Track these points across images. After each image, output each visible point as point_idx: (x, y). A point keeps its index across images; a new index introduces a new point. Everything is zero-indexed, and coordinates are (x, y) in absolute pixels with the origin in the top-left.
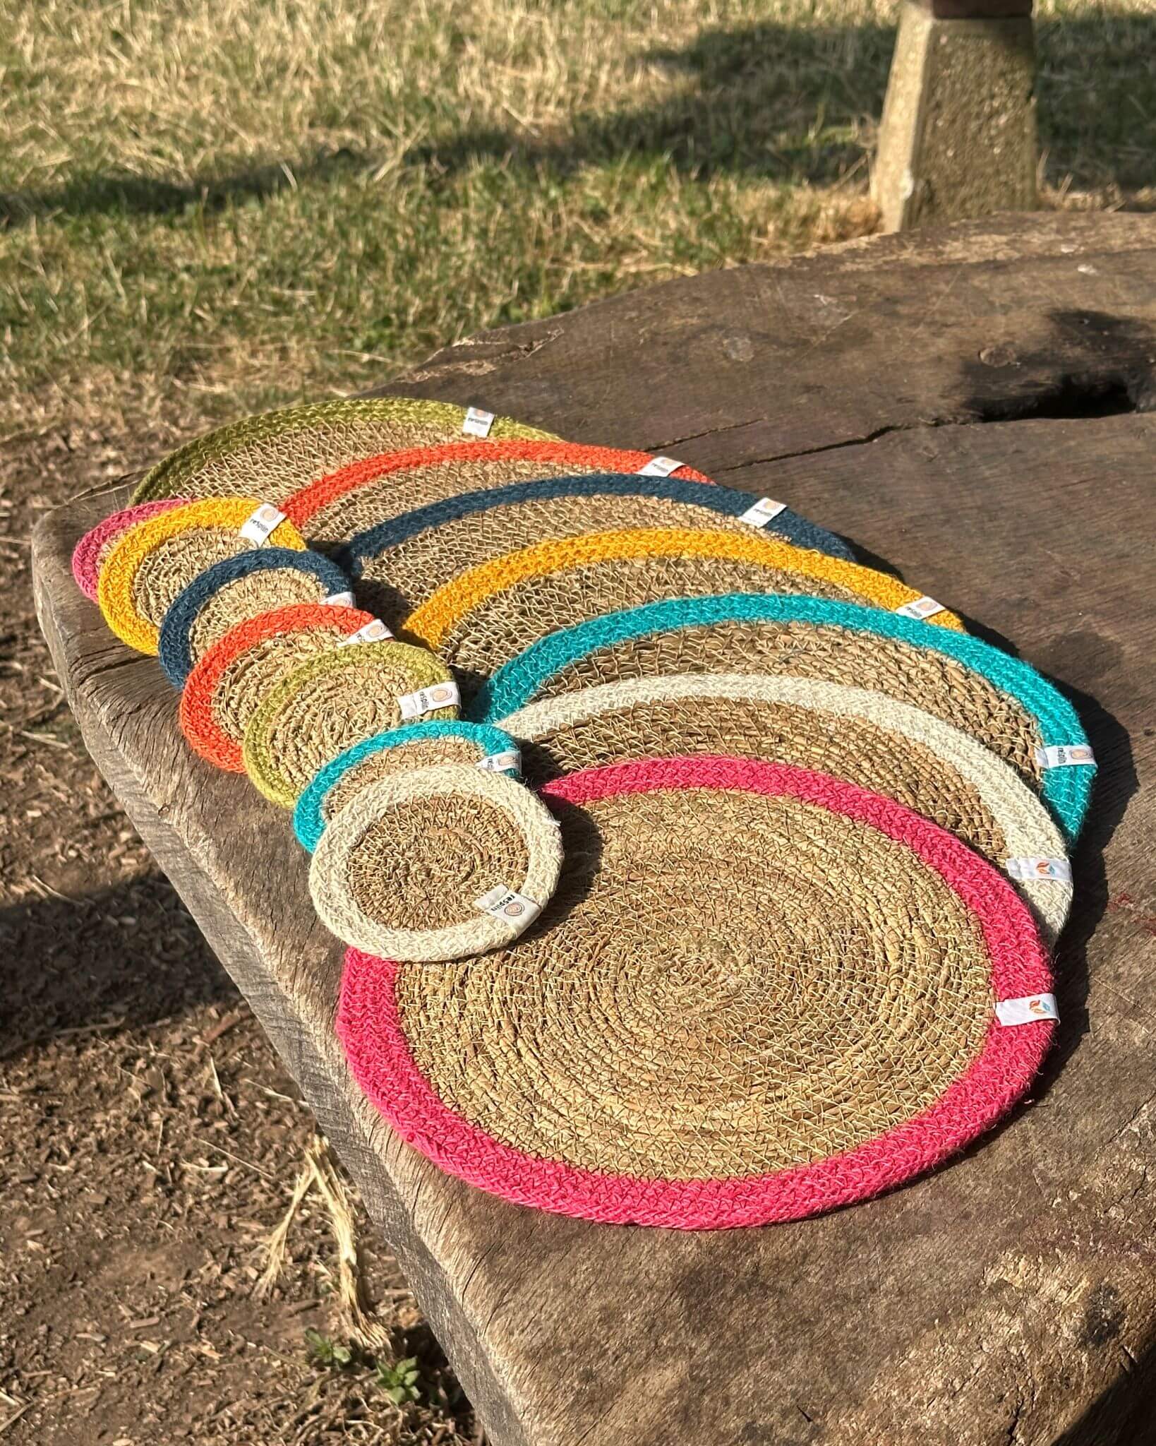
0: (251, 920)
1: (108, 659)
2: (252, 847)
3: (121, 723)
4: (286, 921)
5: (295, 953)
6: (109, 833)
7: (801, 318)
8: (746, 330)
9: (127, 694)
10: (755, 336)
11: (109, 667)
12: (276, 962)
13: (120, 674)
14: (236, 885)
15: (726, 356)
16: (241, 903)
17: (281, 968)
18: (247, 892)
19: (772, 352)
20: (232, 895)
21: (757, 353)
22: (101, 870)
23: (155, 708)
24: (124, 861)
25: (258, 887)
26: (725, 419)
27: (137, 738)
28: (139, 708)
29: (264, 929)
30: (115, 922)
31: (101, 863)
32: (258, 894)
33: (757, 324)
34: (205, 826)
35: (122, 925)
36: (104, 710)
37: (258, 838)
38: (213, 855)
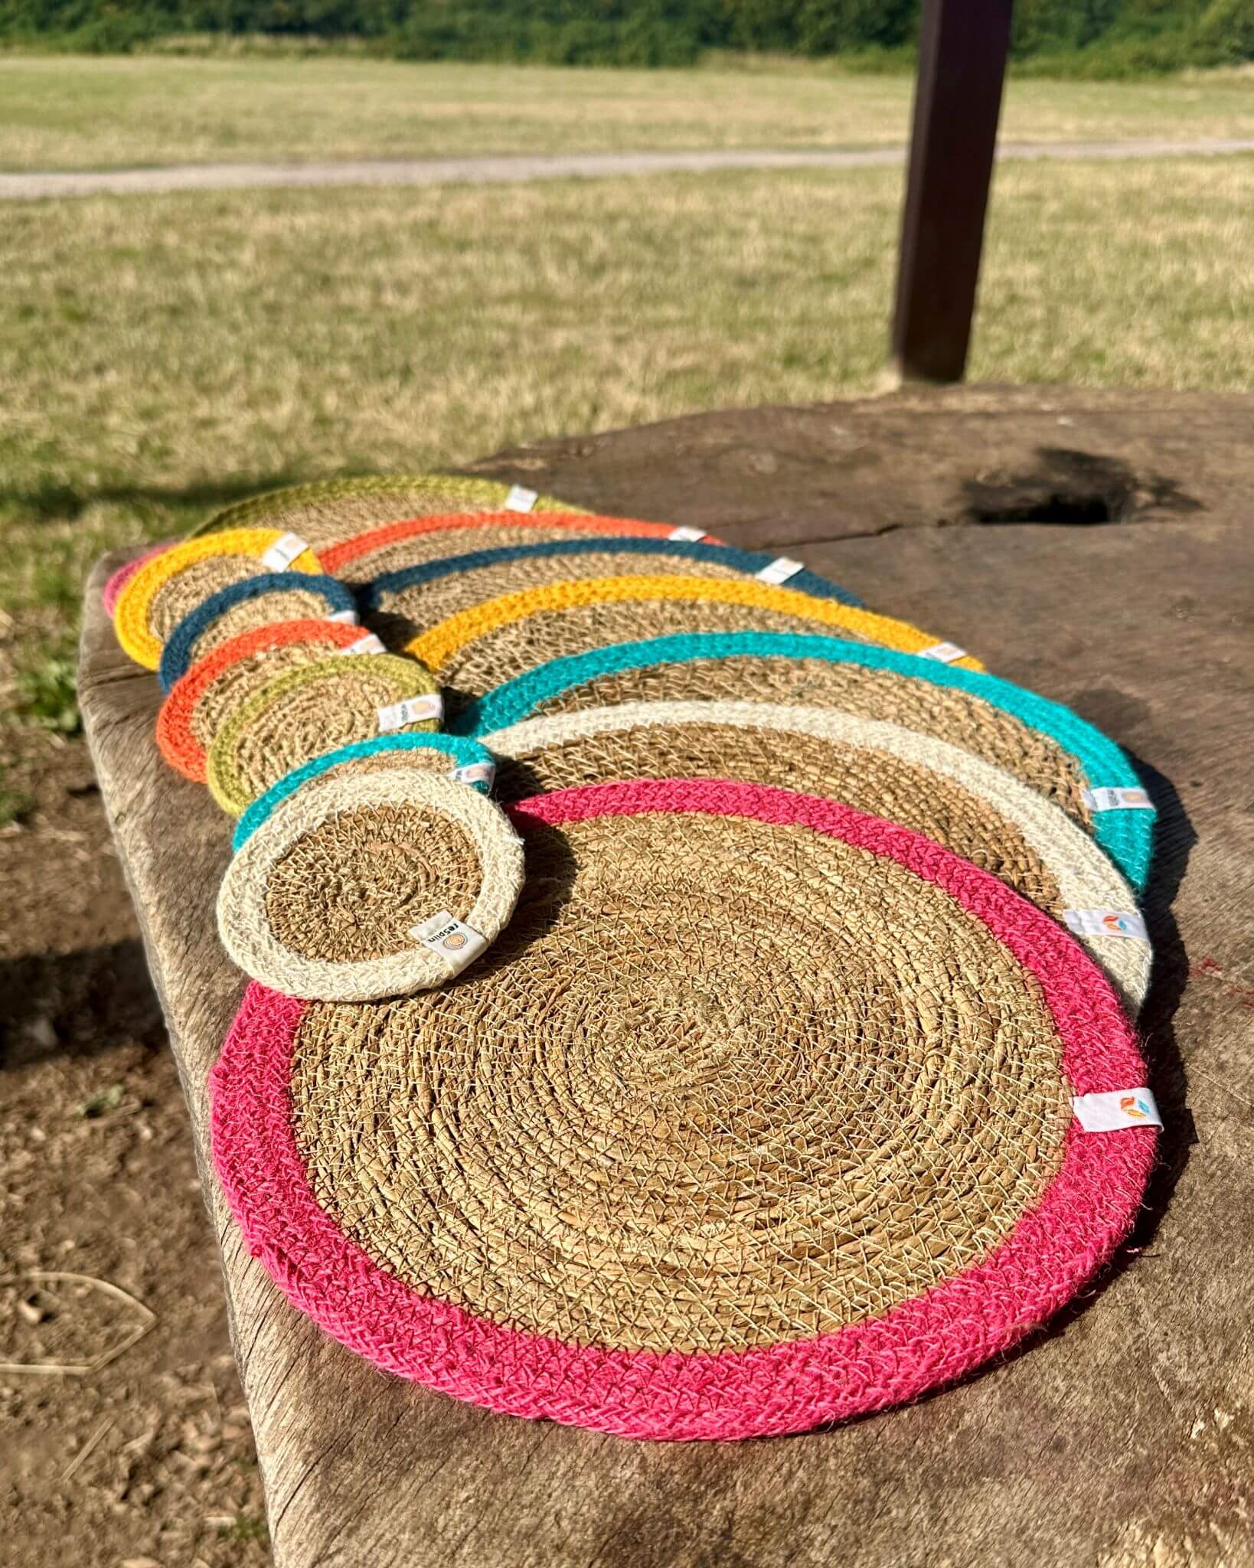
0: (163, 940)
1: (113, 673)
2: (193, 859)
3: (105, 732)
4: (202, 944)
5: (199, 982)
7: (819, 443)
8: (770, 448)
9: (118, 705)
10: (779, 454)
11: (112, 680)
12: (176, 992)
13: (119, 688)
14: (159, 902)
15: (752, 468)
16: (159, 920)
17: (179, 1000)
18: (169, 909)
19: (793, 466)
20: (152, 910)
21: (780, 467)
23: (142, 718)
25: (183, 903)
27: (116, 745)
28: (127, 718)
29: (174, 952)
32: (181, 912)
33: (781, 445)
34: (149, 836)
37: (203, 850)
38: (146, 866)
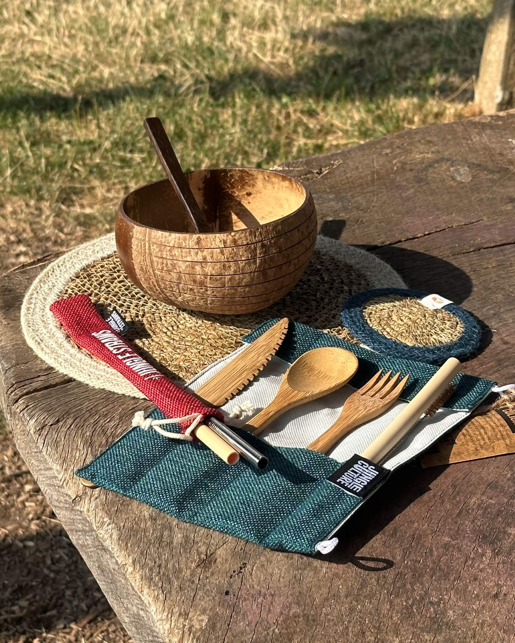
0: (146, 591)
1: (35, 385)
2: (145, 530)
3: (44, 432)
4: (174, 592)
5: (182, 620)
6: (18, 486)
7: (501, 154)
8: (465, 161)
9: (49, 410)
10: (471, 166)
11: (36, 390)
12: (167, 627)
13: (43, 396)
14: (134, 562)
15: (453, 179)
16: (138, 576)
17: (171, 631)
18: (142, 567)
19: (484, 176)
20: (130, 569)
21: (474, 177)
22: (13, 510)
23: (70, 421)
24: (27, 504)
25: (151, 564)
26: (458, 220)
27: (56, 444)
28: (58, 421)
29: (156, 598)
30: (21, 545)
31: (13, 506)
32: (151, 569)
33: (472, 158)
34: (108, 513)
35: (25, 547)
36: (32, 422)
37: (149, 523)
38: (115, 536)
